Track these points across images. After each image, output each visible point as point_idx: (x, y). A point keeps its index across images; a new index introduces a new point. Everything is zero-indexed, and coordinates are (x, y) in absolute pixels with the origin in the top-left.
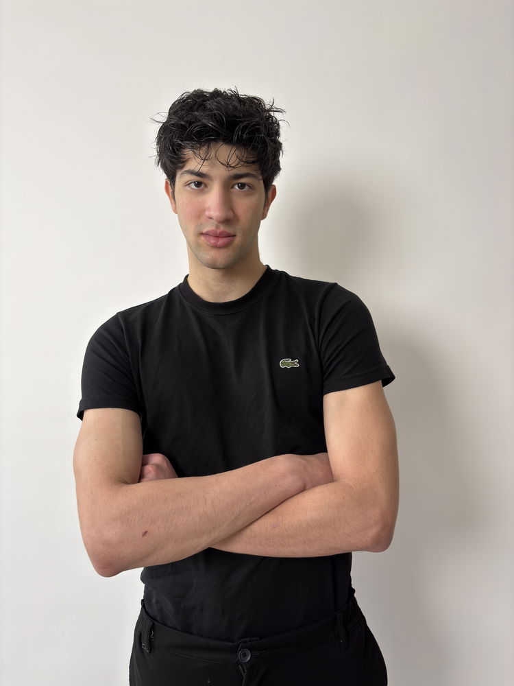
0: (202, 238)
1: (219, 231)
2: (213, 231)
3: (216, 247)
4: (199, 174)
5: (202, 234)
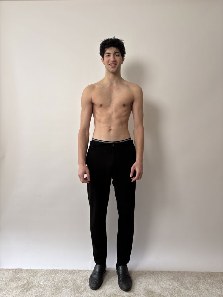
3: (112, 68)
4: (109, 53)
5: (109, 64)
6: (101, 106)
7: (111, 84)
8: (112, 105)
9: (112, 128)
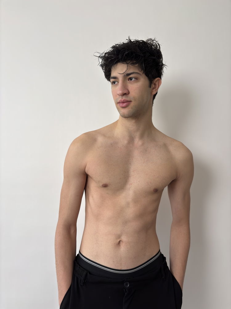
0: (118, 104)
1: (122, 100)
2: (120, 100)
5: (118, 103)
6: (105, 186)
7: (131, 140)
8: (128, 186)
9: (124, 238)
